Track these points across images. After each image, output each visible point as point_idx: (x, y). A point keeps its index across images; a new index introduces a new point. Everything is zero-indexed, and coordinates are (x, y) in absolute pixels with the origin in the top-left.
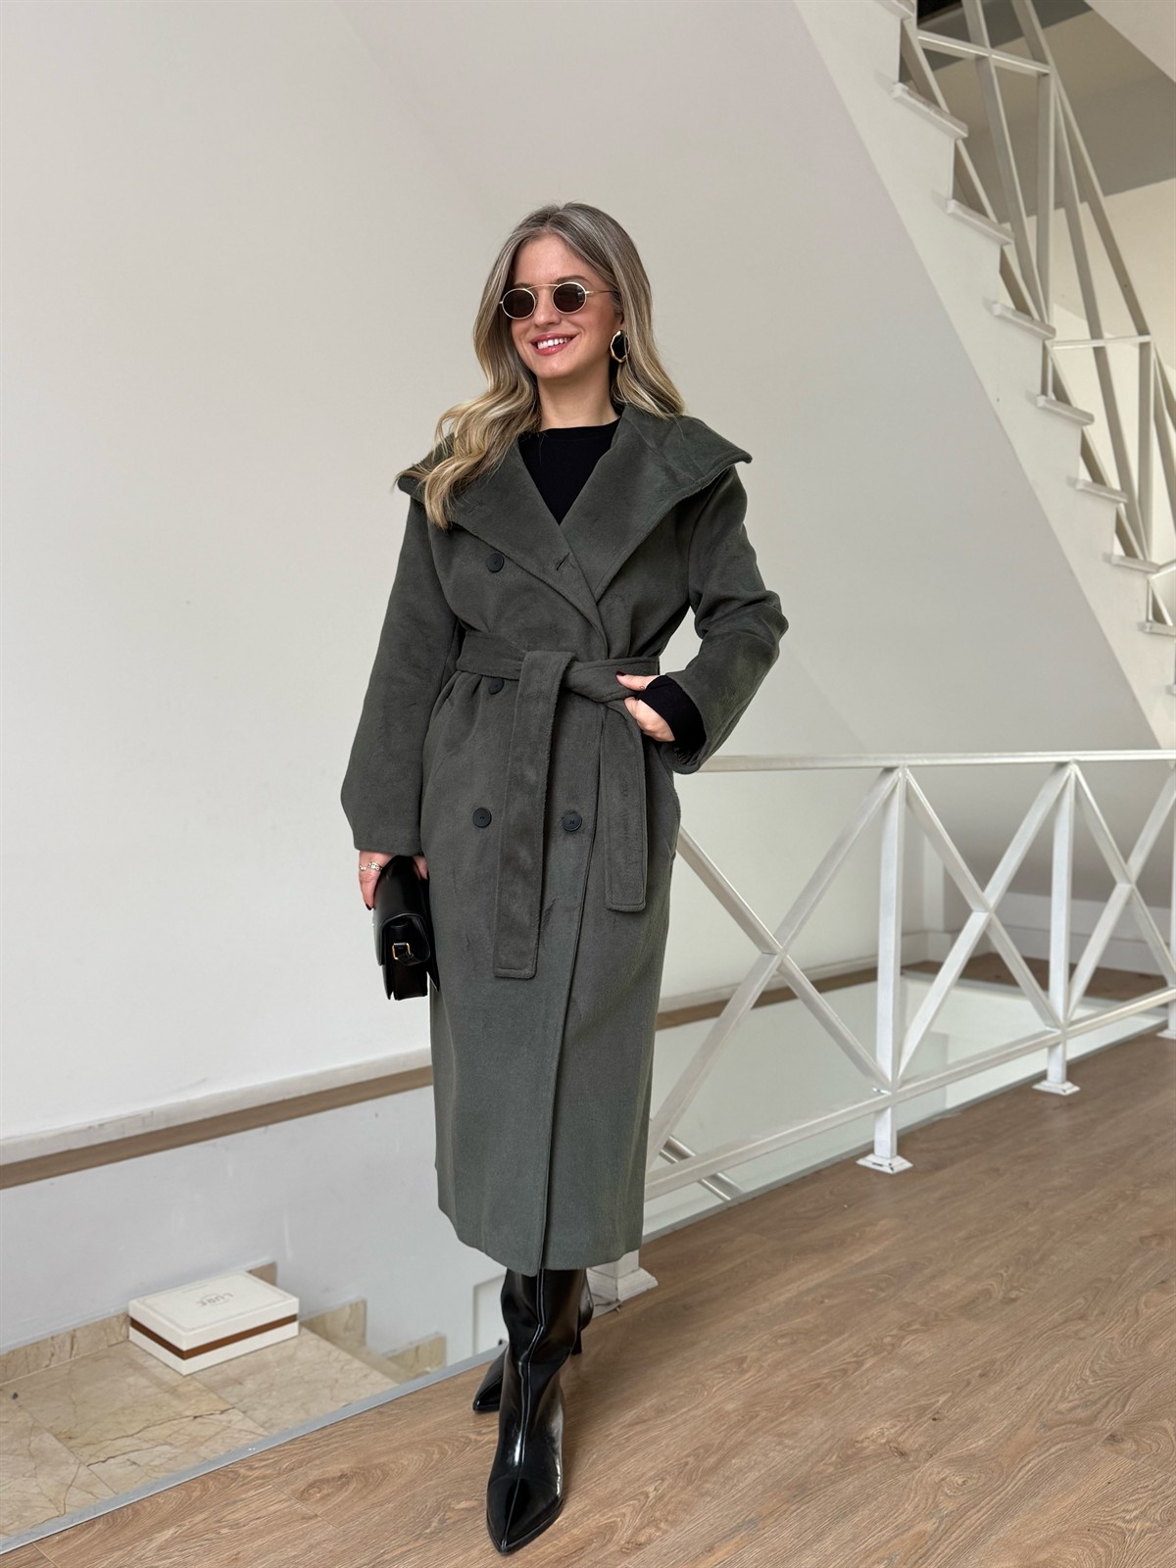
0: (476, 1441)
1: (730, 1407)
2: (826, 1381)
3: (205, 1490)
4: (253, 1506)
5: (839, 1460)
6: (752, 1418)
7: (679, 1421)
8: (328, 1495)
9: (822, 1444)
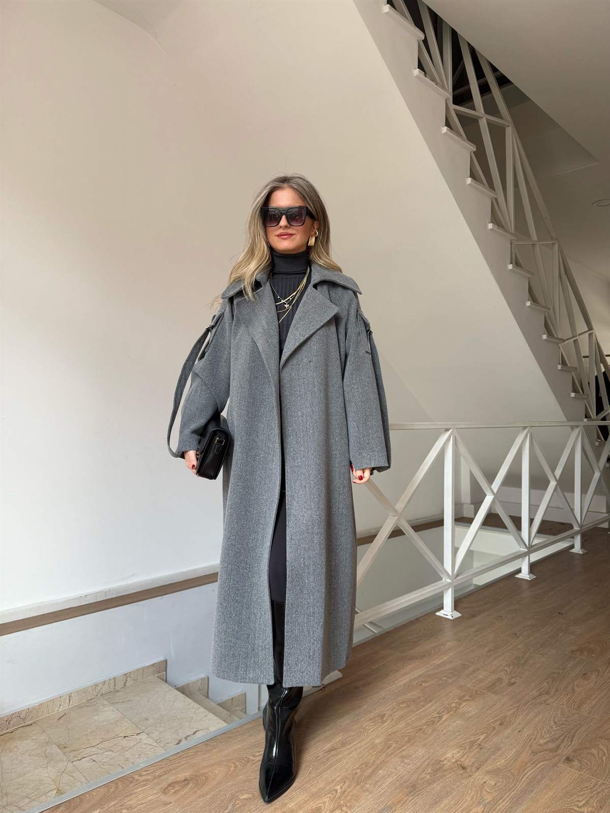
0: (253, 760)
1: (377, 741)
2: (424, 727)
3: (117, 788)
4: (140, 796)
5: (432, 771)
6: (388, 748)
7: (353, 749)
8: (178, 791)
9: (424, 762)
